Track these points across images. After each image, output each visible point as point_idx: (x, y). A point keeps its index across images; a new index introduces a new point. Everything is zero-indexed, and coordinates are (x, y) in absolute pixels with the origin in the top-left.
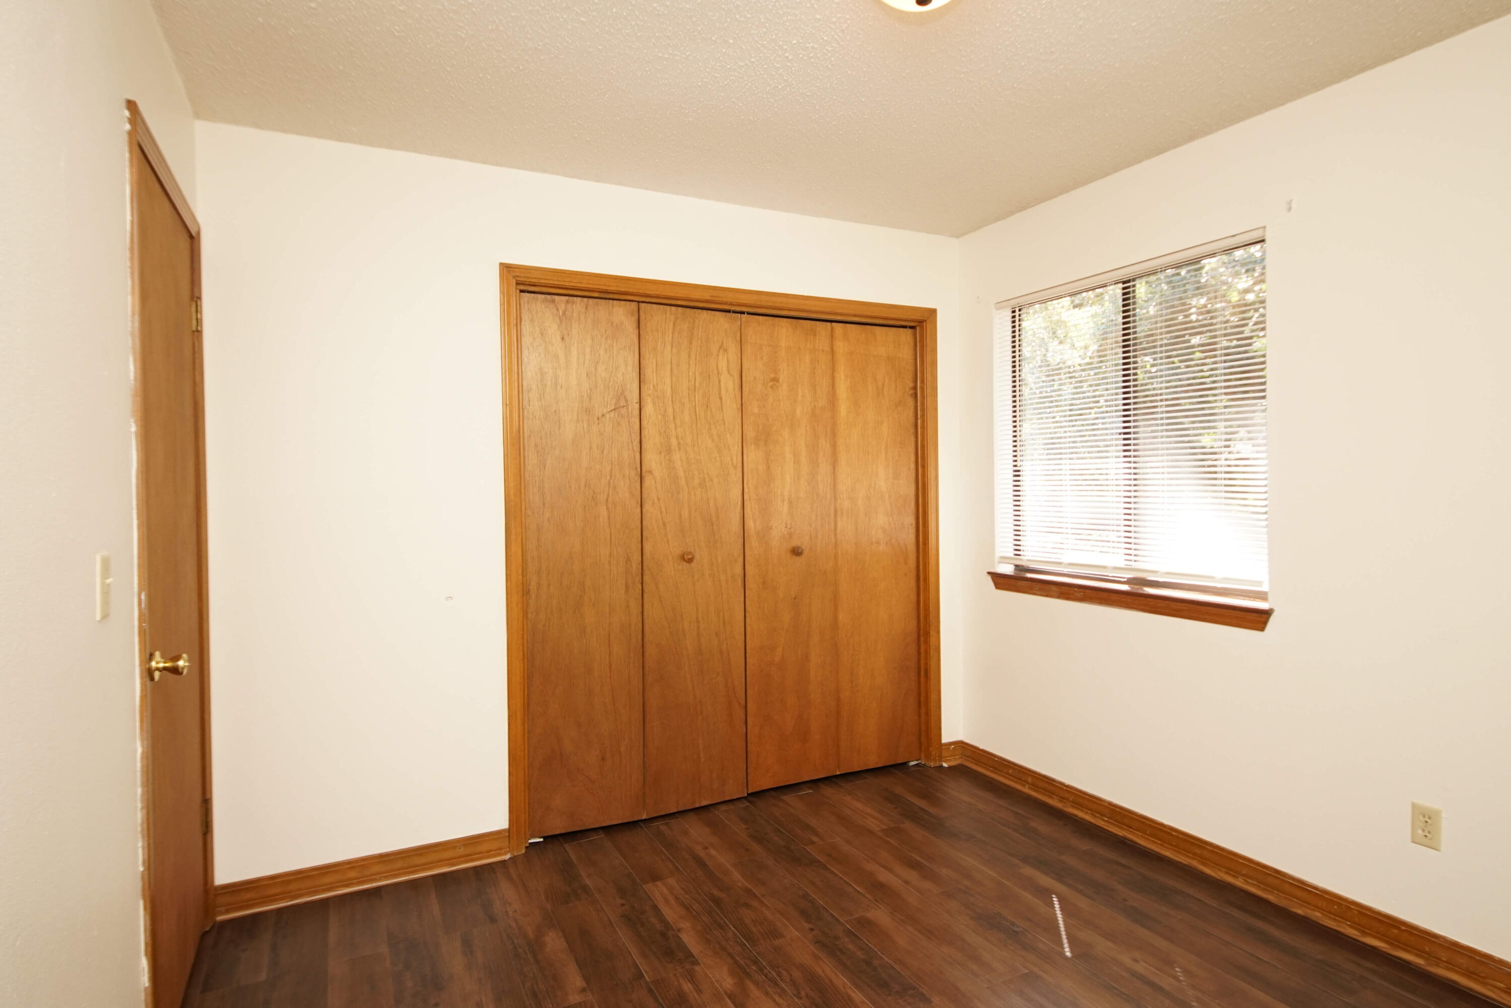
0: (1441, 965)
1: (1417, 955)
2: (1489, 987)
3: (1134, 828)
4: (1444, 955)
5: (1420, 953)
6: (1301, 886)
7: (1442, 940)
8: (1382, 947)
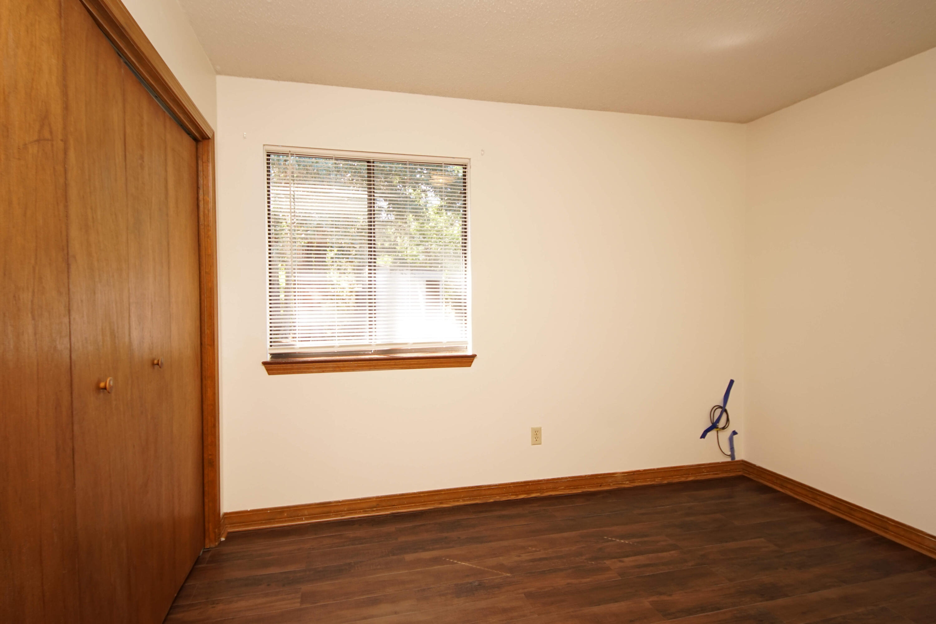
0: (544, 492)
1: (537, 493)
2: (559, 490)
3: (396, 504)
4: (544, 487)
5: (537, 491)
6: (490, 488)
7: (543, 481)
8: (525, 497)
